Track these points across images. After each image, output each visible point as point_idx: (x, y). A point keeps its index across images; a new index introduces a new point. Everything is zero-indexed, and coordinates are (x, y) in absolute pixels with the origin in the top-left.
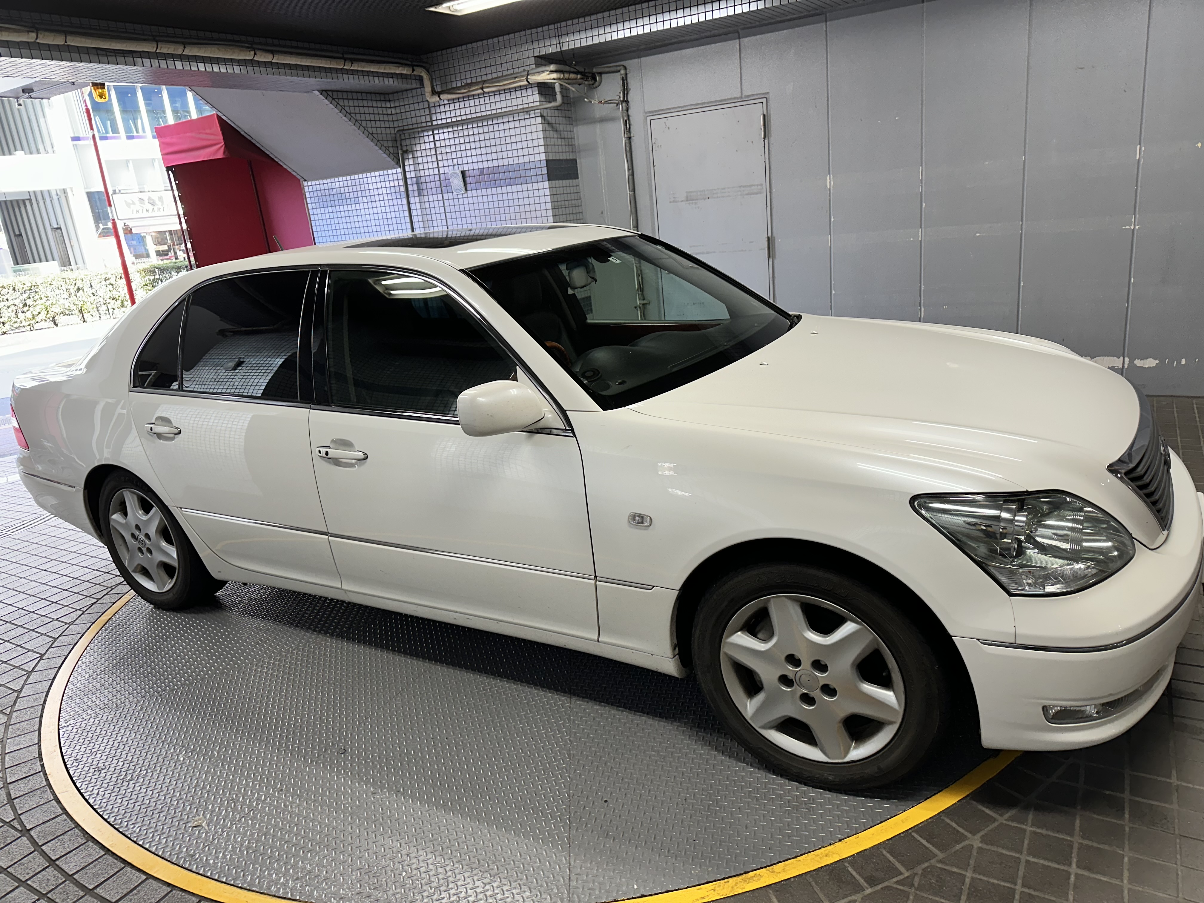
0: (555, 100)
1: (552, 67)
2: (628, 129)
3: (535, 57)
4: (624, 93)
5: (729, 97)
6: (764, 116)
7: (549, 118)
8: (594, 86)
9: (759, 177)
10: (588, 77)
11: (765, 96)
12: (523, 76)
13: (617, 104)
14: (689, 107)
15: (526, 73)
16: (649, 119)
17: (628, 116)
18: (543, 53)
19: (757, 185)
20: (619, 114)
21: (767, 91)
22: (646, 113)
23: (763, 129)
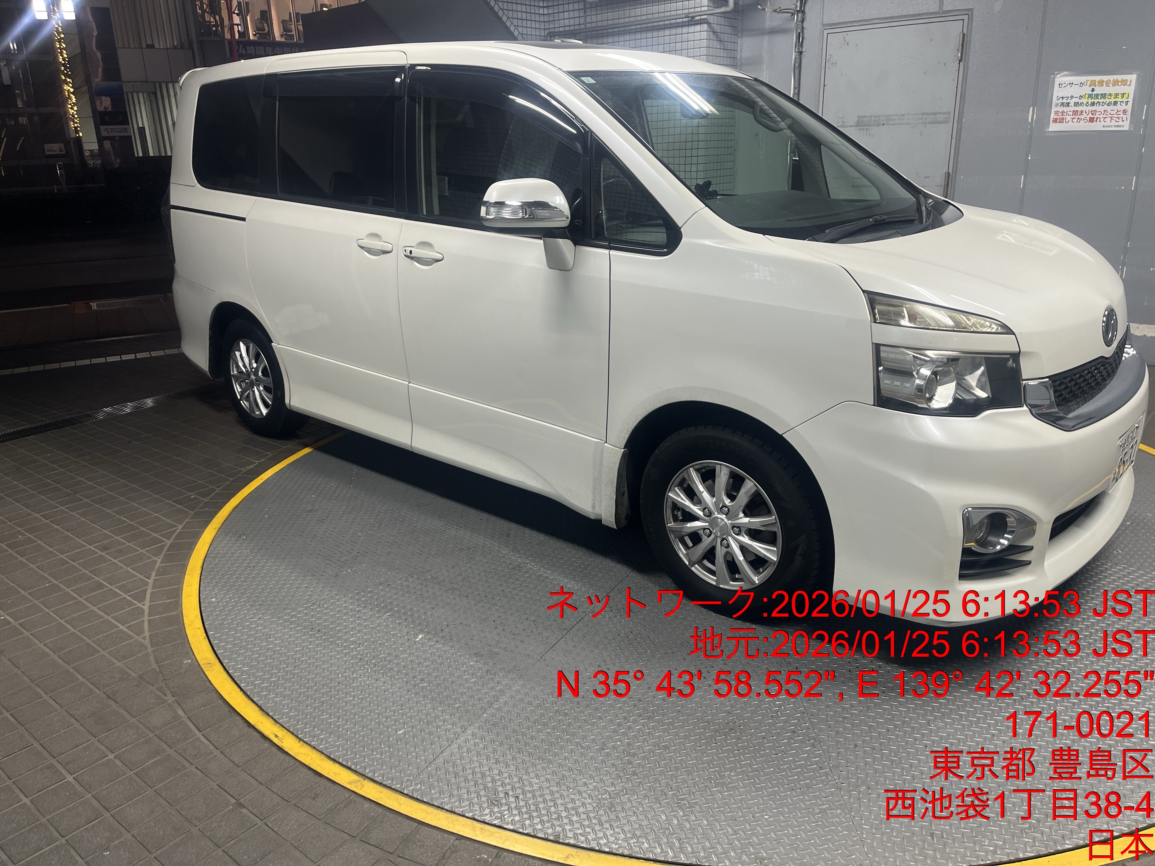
0: (726, 5)
2: (800, 43)
4: (801, 2)
5: (923, 12)
6: (964, 34)
7: (715, 26)
9: (948, 104)
11: (969, 12)
13: (793, 14)
14: (875, 21)
16: (826, 32)
17: (803, 28)
19: (944, 113)
20: (793, 25)
21: (971, 7)
22: (823, 25)
23: (960, 50)
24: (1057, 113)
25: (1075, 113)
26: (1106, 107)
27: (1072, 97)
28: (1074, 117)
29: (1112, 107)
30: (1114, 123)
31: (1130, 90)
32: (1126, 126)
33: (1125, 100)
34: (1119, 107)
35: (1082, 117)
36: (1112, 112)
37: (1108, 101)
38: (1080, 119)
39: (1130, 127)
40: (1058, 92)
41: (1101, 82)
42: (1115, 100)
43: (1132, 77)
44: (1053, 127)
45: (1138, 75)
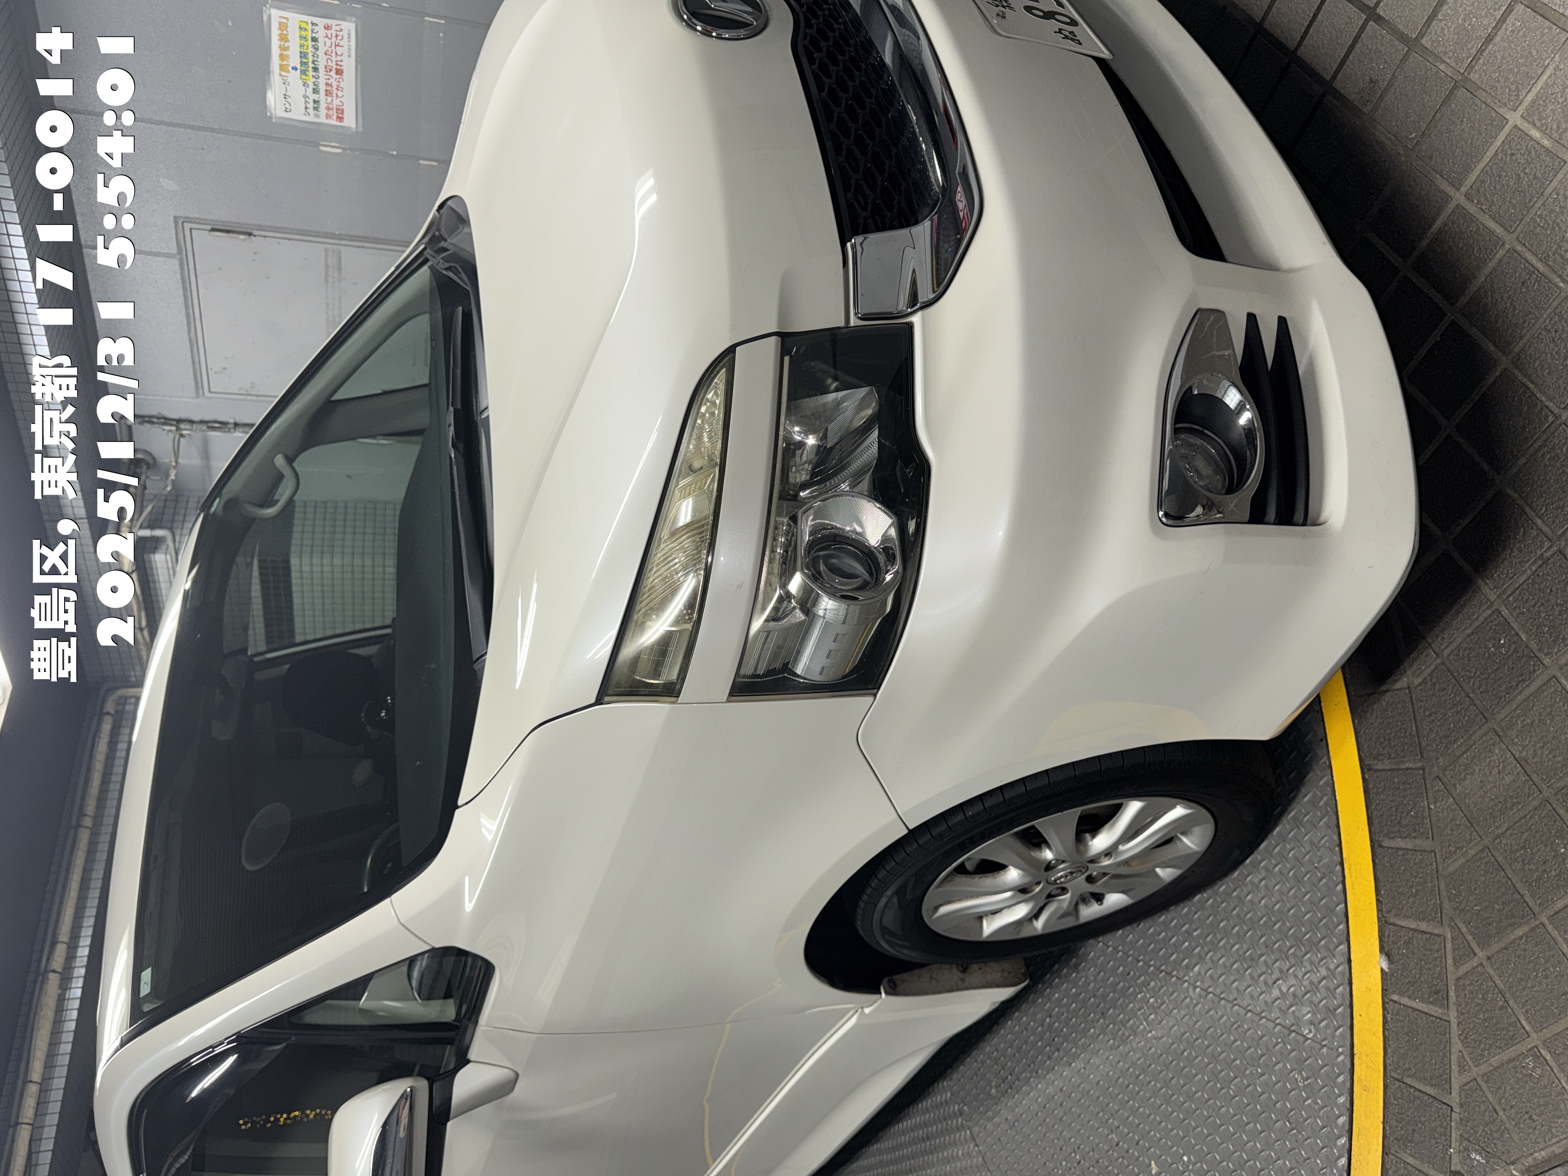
2: (223, 425)
4: (164, 424)
5: (179, 277)
6: (213, 230)
8: (151, 462)
9: (314, 251)
11: (179, 222)
13: (182, 436)
14: (193, 335)
16: (207, 394)
17: (202, 422)
19: (326, 256)
20: (196, 436)
21: (172, 219)
22: (198, 396)
23: (235, 235)
24: (328, 116)
25: (328, 93)
26: (320, 52)
27: (305, 97)
28: (334, 95)
29: (320, 44)
30: (344, 43)
31: (295, 19)
32: (349, 27)
34: (320, 35)
35: (335, 84)
36: (328, 44)
37: (310, 50)
38: (338, 86)
39: (350, 21)
40: (298, 114)
41: (282, 58)
42: (310, 39)
43: (276, 15)
44: (350, 121)
45: (272, 6)
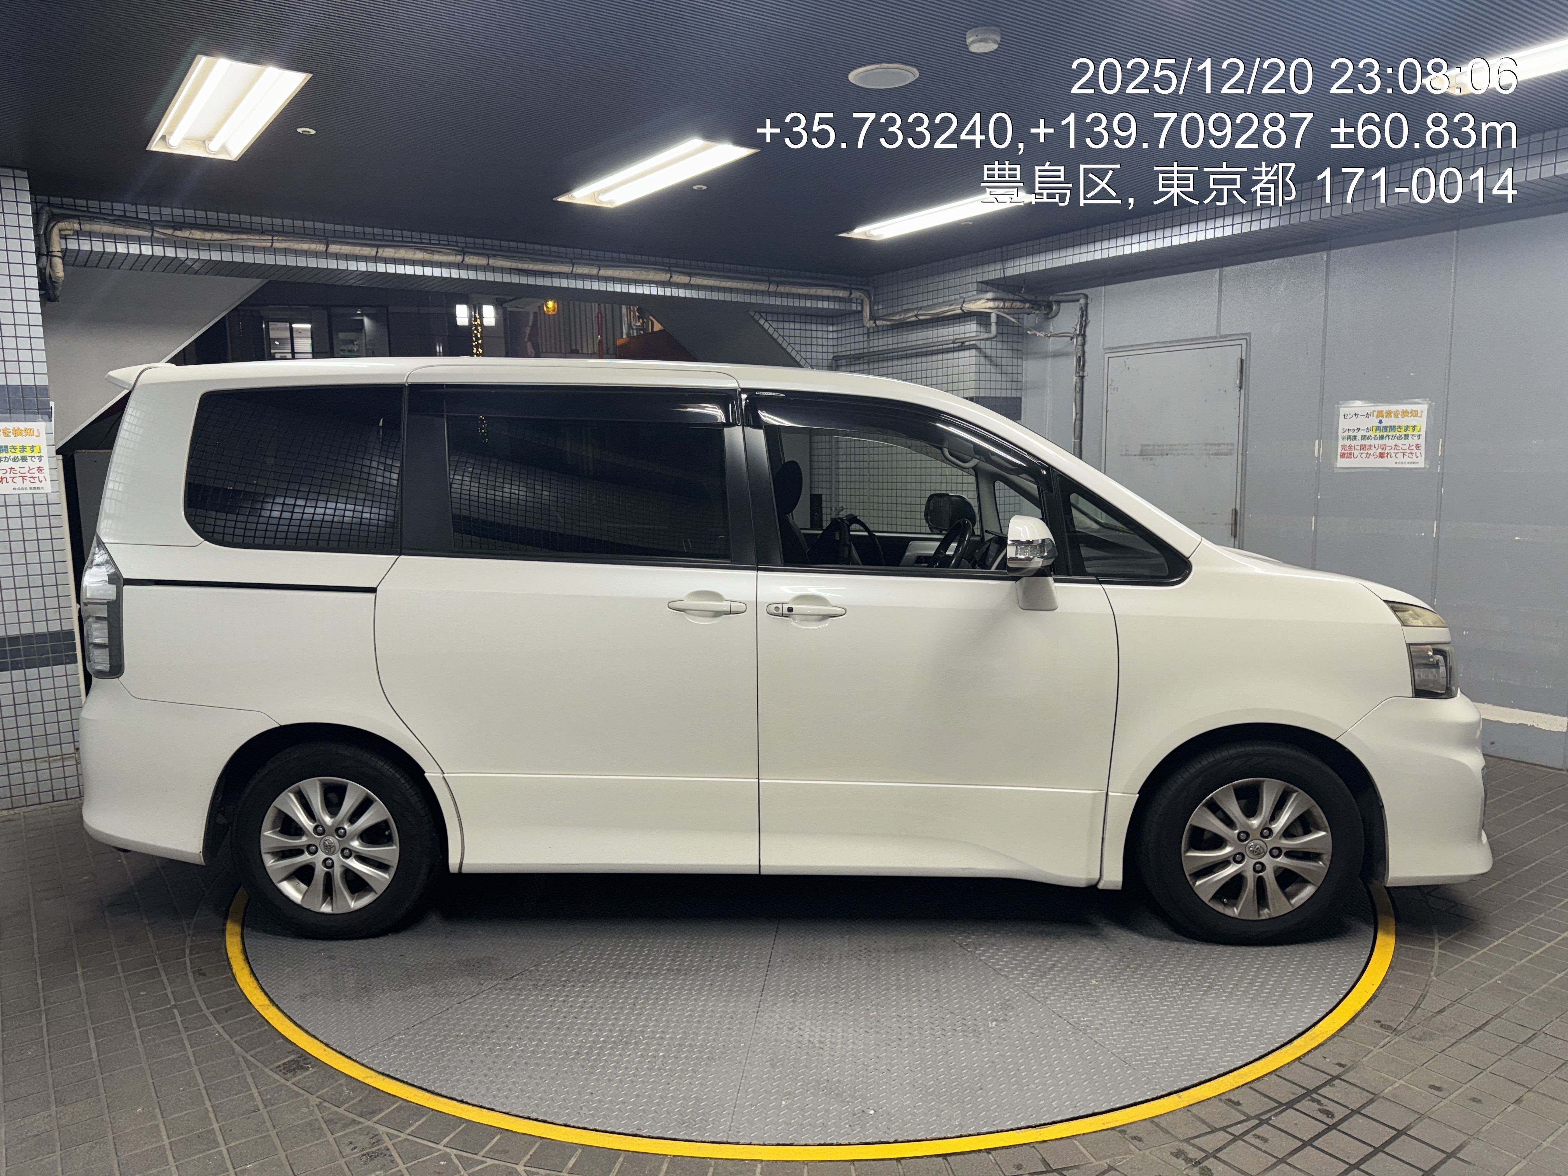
0: (990, 332)
1: (990, 295)
2: (1081, 367)
3: (978, 282)
4: (1081, 326)
5: (1202, 337)
6: (1242, 361)
7: (988, 352)
8: (1050, 316)
9: (1231, 435)
10: (1040, 306)
11: (1246, 337)
12: (958, 304)
13: (1072, 338)
14: (1154, 346)
15: (962, 300)
16: (1107, 356)
17: (1084, 352)
18: (986, 277)
19: (1228, 444)
20: (1072, 348)
21: (1248, 331)
22: (1104, 349)
23: (1239, 376)
24: (1344, 447)
25: (1363, 447)
26: (1396, 441)
27: (1359, 429)
28: (1362, 451)
29: (1403, 441)
30: (1406, 459)
31: (1421, 422)
32: (1420, 462)
33: (1416, 433)
34: (1410, 441)
35: (1371, 452)
36: (1404, 447)
37: (1398, 434)
38: (1370, 454)
39: (1425, 464)
40: (1343, 424)
41: (1389, 414)
42: (1407, 433)
43: (1423, 408)
44: (1342, 463)
45: (1430, 405)
